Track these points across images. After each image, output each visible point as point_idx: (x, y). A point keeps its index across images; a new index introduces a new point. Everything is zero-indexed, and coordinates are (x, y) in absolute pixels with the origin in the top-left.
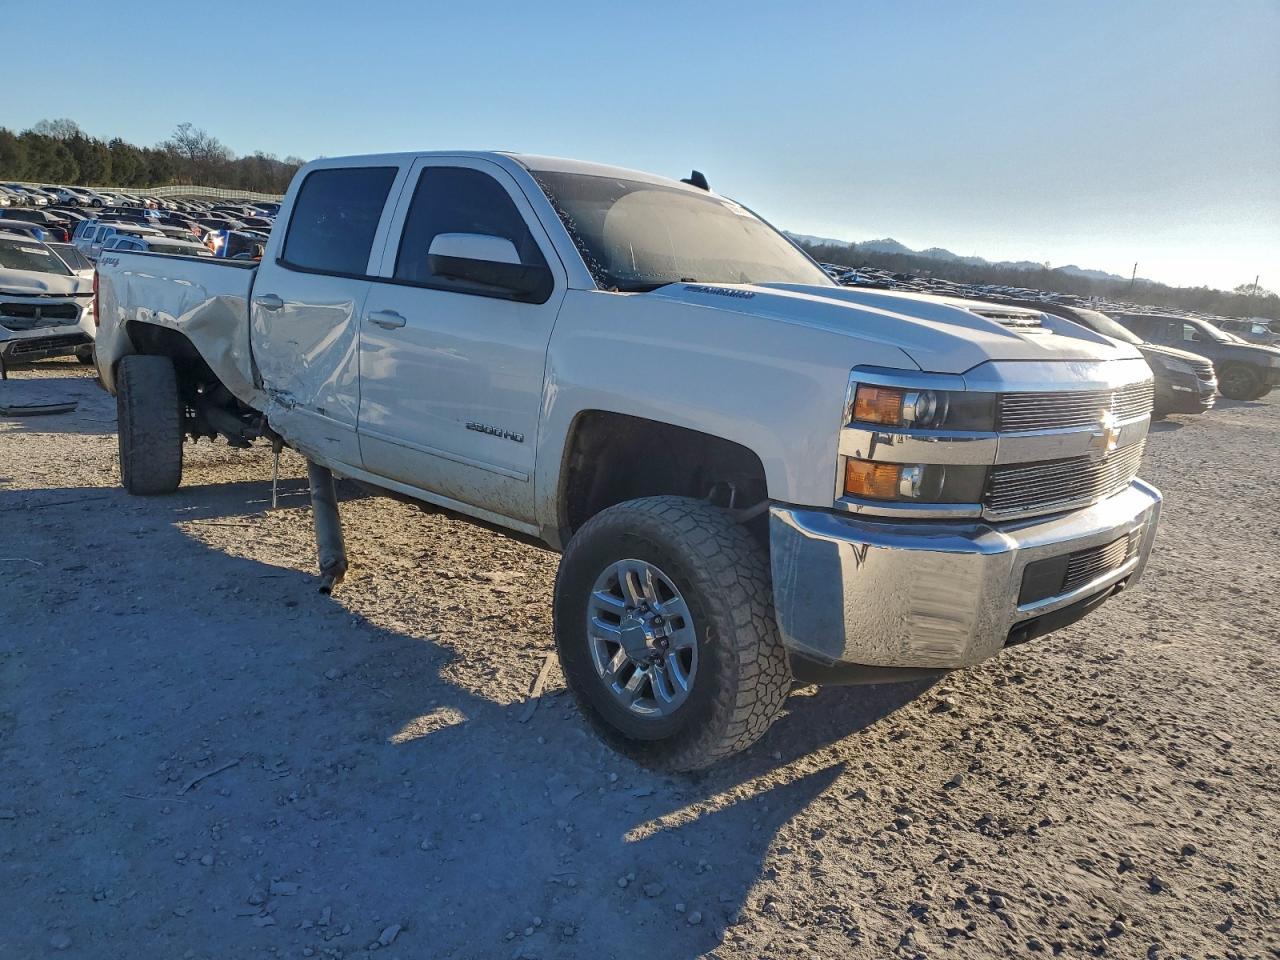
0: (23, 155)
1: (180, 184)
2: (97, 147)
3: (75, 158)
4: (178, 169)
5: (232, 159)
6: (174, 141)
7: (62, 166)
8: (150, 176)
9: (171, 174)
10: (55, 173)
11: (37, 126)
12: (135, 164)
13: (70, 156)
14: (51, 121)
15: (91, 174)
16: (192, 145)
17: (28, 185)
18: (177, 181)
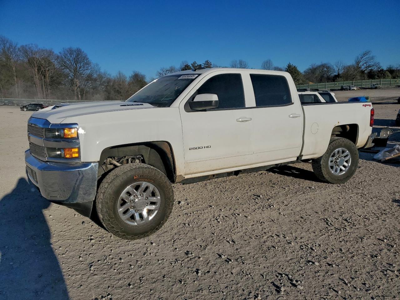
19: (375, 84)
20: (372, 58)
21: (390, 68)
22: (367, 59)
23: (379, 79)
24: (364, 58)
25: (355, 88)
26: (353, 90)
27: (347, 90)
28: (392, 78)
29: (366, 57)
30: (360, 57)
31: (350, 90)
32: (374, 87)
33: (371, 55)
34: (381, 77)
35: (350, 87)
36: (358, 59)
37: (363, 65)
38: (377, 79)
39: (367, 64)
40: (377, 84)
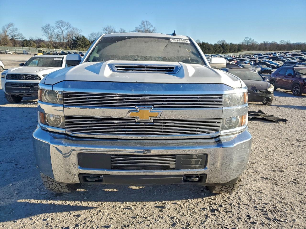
0: (212, 48)
1: (244, 51)
2: (227, 45)
3: (222, 48)
4: (244, 48)
5: (257, 44)
6: (244, 41)
7: (219, 50)
8: (237, 50)
9: (242, 49)
10: (218, 52)
11: (218, 42)
12: (234, 48)
13: (221, 48)
14: (220, 41)
15: (225, 51)
16: (248, 41)
17: (208, 55)
18: (243, 50)
19: (27, 51)
20: (16, 29)
21: (31, 39)
22: (12, 30)
23: (27, 47)
24: (10, 28)
25: (11, 53)
26: (9, 54)
27: (5, 54)
28: (37, 47)
29: (11, 28)
30: (5, 27)
31: (6, 53)
32: (26, 53)
33: (15, 27)
34: (29, 46)
35: (6, 51)
36: (4, 28)
37: (9, 34)
38: (26, 47)
39: (13, 33)
40: (28, 51)
